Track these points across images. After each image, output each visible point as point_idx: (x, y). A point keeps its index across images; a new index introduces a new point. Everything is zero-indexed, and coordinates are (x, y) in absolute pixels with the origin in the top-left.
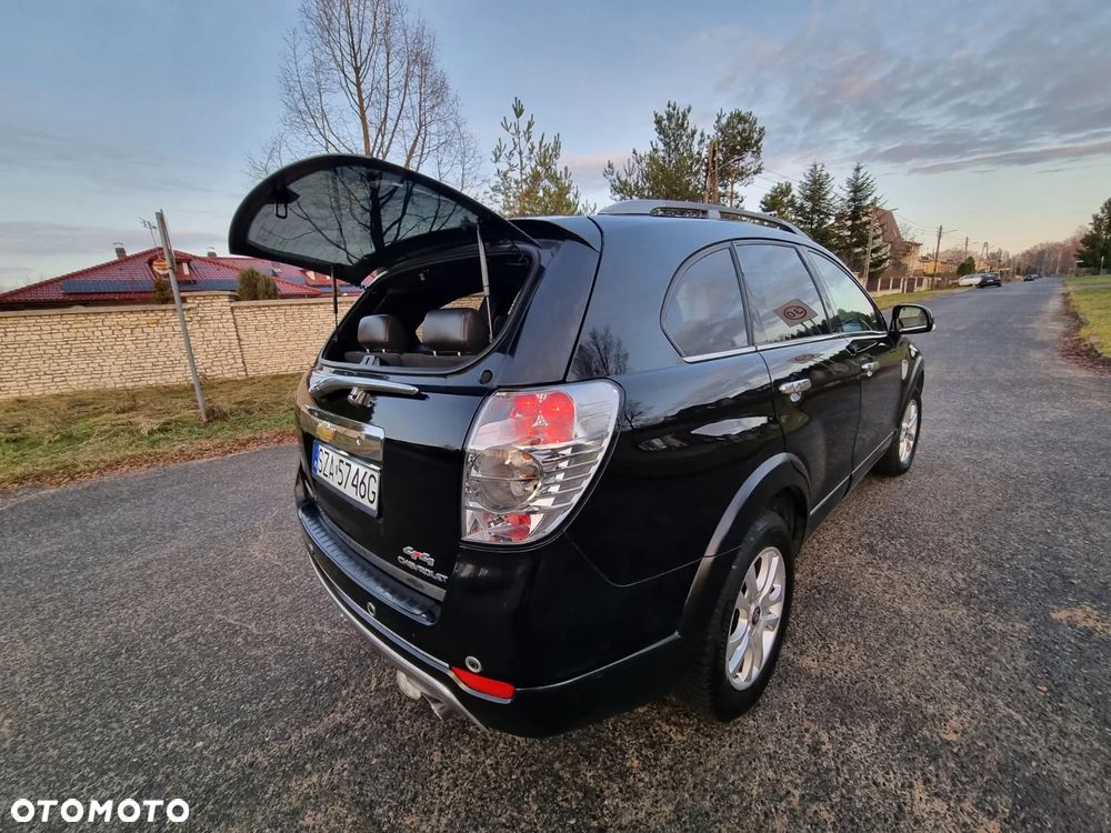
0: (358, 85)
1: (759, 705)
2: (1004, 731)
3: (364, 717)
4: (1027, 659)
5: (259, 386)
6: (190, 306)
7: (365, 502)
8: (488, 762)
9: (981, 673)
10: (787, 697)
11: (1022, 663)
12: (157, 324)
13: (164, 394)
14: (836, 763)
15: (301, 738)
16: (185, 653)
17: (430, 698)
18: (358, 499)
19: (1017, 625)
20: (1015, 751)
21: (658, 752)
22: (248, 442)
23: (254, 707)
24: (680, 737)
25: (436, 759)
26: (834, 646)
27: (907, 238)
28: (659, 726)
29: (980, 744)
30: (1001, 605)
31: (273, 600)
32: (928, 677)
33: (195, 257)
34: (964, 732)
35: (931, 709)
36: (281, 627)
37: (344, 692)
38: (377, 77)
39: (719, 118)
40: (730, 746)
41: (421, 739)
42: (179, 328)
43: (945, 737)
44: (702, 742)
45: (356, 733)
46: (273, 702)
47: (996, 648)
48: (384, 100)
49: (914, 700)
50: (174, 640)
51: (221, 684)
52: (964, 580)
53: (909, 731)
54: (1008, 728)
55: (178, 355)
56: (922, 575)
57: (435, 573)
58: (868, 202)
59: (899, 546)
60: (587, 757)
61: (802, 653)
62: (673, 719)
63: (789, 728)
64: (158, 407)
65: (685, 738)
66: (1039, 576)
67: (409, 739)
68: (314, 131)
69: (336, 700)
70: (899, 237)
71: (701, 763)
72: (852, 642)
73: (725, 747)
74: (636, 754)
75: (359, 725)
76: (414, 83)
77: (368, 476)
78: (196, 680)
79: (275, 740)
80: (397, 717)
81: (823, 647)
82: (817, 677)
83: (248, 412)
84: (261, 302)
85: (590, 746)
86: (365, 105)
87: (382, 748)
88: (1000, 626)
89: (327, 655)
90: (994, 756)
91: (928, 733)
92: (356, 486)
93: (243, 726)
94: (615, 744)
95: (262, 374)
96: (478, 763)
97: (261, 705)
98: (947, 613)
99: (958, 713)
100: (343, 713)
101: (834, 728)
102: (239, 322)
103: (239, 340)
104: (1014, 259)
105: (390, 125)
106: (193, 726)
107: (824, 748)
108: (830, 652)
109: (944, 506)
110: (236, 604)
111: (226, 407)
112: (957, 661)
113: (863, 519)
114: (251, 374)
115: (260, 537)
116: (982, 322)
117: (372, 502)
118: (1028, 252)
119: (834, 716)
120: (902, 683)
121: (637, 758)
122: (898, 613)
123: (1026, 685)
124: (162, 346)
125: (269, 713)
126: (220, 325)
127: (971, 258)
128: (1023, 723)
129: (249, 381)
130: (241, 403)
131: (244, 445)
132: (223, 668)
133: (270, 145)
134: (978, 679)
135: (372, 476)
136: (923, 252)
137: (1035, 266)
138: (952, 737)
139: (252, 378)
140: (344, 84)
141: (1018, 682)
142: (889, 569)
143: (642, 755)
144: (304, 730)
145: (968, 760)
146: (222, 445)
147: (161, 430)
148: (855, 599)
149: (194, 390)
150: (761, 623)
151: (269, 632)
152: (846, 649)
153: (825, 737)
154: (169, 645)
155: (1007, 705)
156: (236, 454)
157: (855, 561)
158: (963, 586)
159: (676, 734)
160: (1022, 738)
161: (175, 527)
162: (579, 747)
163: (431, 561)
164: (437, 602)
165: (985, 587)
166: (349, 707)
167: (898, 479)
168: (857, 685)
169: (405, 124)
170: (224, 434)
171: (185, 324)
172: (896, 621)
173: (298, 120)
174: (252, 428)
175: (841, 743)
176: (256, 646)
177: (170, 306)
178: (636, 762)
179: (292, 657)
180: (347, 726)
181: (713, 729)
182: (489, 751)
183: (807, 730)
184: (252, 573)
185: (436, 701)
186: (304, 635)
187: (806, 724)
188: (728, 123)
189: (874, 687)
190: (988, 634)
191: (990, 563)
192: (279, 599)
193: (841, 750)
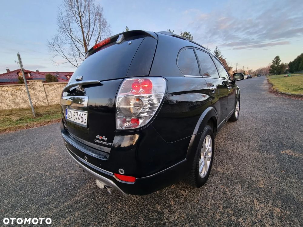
0: (81, 21)
1: (207, 183)
2: (275, 183)
3: (85, 197)
4: (277, 164)
5: (52, 107)
6: (30, 84)
7: (83, 123)
8: (127, 207)
9: (266, 168)
10: (214, 180)
11: (276, 165)
12: (19, 89)
13: (22, 110)
14: (231, 196)
15: (64, 206)
16: (25, 183)
17: (107, 186)
18: (81, 123)
19: (273, 156)
20: (279, 189)
21: (179, 199)
22: (49, 122)
23: (48, 198)
24: (185, 194)
25: (110, 208)
26: (226, 165)
27: (229, 66)
28: (179, 191)
29: (270, 187)
30: (267, 151)
31: (55, 165)
32: (252, 171)
33: (32, 72)
34: (265, 185)
35: (254, 179)
36: (58, 173)
37: (79, 190)
38: (86, 19)
39: (181, 34)
40: (200, 195)
41: (104, 202)
42: (26, 91)
43: (259, 186)
44: (192, 195)
45: (83, 203)
46: (55, 196)
47: (268, 162)
48: (88, 25)
49: (250, 177)
50: (21, 180)
51: (36, 192)
52: (257, 145)
53: (250, 186)
54: (276, 182)
55: (26, 99)
56: (246, 145)
57: (107, 143)
58: (219, 57)
59: (238, 138)
60: (157, 202)
61: (217, 167)
62: (183, 189)
63: (216, 188)
64: (19, 114)
65: (187, 194)
66: (276, 143)
67: (101, 203)
68: (68, 34)
69: (76, 193)
70: (227, 66)
71: (192, 201)
72: (230, 163)
73: (198, 195)
74: (172, 200)
75: (84, 200)
76: (97, 21)
77: (84, 115)
78: (28, 191)
79: (55, 207)
80: (96, 196)
81: (223, 165)
82: (222, 173)
83: (49, 114)
84: (53, 83)
85: (158, 199)
86: (83, 27)
87: (91, 206)
88: (268, 156)
89: (73, 180)
90: (274, 190)
91: (255, 186)
92: (80, 119)
93: (44, 204)
94: (166, 198)
95: (54, 104)
96: (123, 208)
97: (50, 197)
98: (254, 154)
99: (262, 180)
100: (78, 197)
101: (229, 187)
102: (46, 88)
103: (46, 94)
104: (255, 71)
105: (90, 33)
106: (26, 206)
107: (227, 193)
108: (225, 166)
109: (248, 128)
110: (43, 167)
111: (42, 113)
112: (259, 166)
113: (228, 132)
114: (50, 104)
115: (52, 148)
116: (249, 86)
117: (85, 123)
118: (258, 70)
119: (229, 184)
120: (246, 173)
121: (173, 201)
122: (241, 155)
123: (278, 171)
124: (21, 96)
125: (53, 199)
126: (40, 90)
127: (244, 71)
128: (280, 181)
129: (49, 106)
130: (46, 112)
131: (47, 123)
132: (38, 187)
133: (54, 38)
134: (265, 170)
135: (85, 114)
136: (233, 70)
137: (259, 73)
138: (262, 186)
139: (50, 105)
140: (76, 21)
141: (276, 170)
142: (237, 144)
143: (174, 200)
144: (65, 203)
145: (267, 192)
146: (40, 123)
147: (20, 120)
148: (229, 152)
149: (31, 109)
150: (207, 158)
151: (54, 175)
152: (229, 165)
153: (227, 190)
154: (19, 181)
155: (275, 176)
156: (45, 126)
157: (227, 143)
158: (257, 147)
159: (184, 193)
160: (280, 185)
161: (23, 147)
162: (155, 200)
163: (106, 139)
164: (108, 153)
165: (262, 147)
166: (80, 195)
167: (235, 122)
168: (234, 175)
169: (95, 33)
170: (41, 120)
171: (28, 89)
172: (241, 157)
173: (63, 31)
174: (50, 118)
175: (232, 191)
176: (49, 179)
177: (23, 84)
178: (173, 202)
179: (61, 181)
180: (80, 201)
181: (194, 190)
182: (127, 204)
183: (222, 188)
184: (49, 158)
185: (109, 187)
186: (65, 175)
187: (221, 186)
188: (184, 35)
189: (238, 175)
190: (266, 158)
191: (263, 141)
192: (57, 165)
193: (232, 193)
